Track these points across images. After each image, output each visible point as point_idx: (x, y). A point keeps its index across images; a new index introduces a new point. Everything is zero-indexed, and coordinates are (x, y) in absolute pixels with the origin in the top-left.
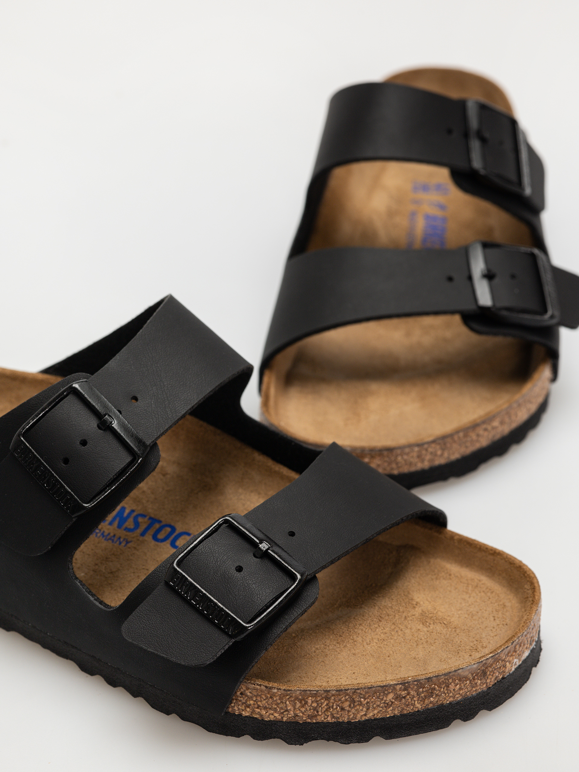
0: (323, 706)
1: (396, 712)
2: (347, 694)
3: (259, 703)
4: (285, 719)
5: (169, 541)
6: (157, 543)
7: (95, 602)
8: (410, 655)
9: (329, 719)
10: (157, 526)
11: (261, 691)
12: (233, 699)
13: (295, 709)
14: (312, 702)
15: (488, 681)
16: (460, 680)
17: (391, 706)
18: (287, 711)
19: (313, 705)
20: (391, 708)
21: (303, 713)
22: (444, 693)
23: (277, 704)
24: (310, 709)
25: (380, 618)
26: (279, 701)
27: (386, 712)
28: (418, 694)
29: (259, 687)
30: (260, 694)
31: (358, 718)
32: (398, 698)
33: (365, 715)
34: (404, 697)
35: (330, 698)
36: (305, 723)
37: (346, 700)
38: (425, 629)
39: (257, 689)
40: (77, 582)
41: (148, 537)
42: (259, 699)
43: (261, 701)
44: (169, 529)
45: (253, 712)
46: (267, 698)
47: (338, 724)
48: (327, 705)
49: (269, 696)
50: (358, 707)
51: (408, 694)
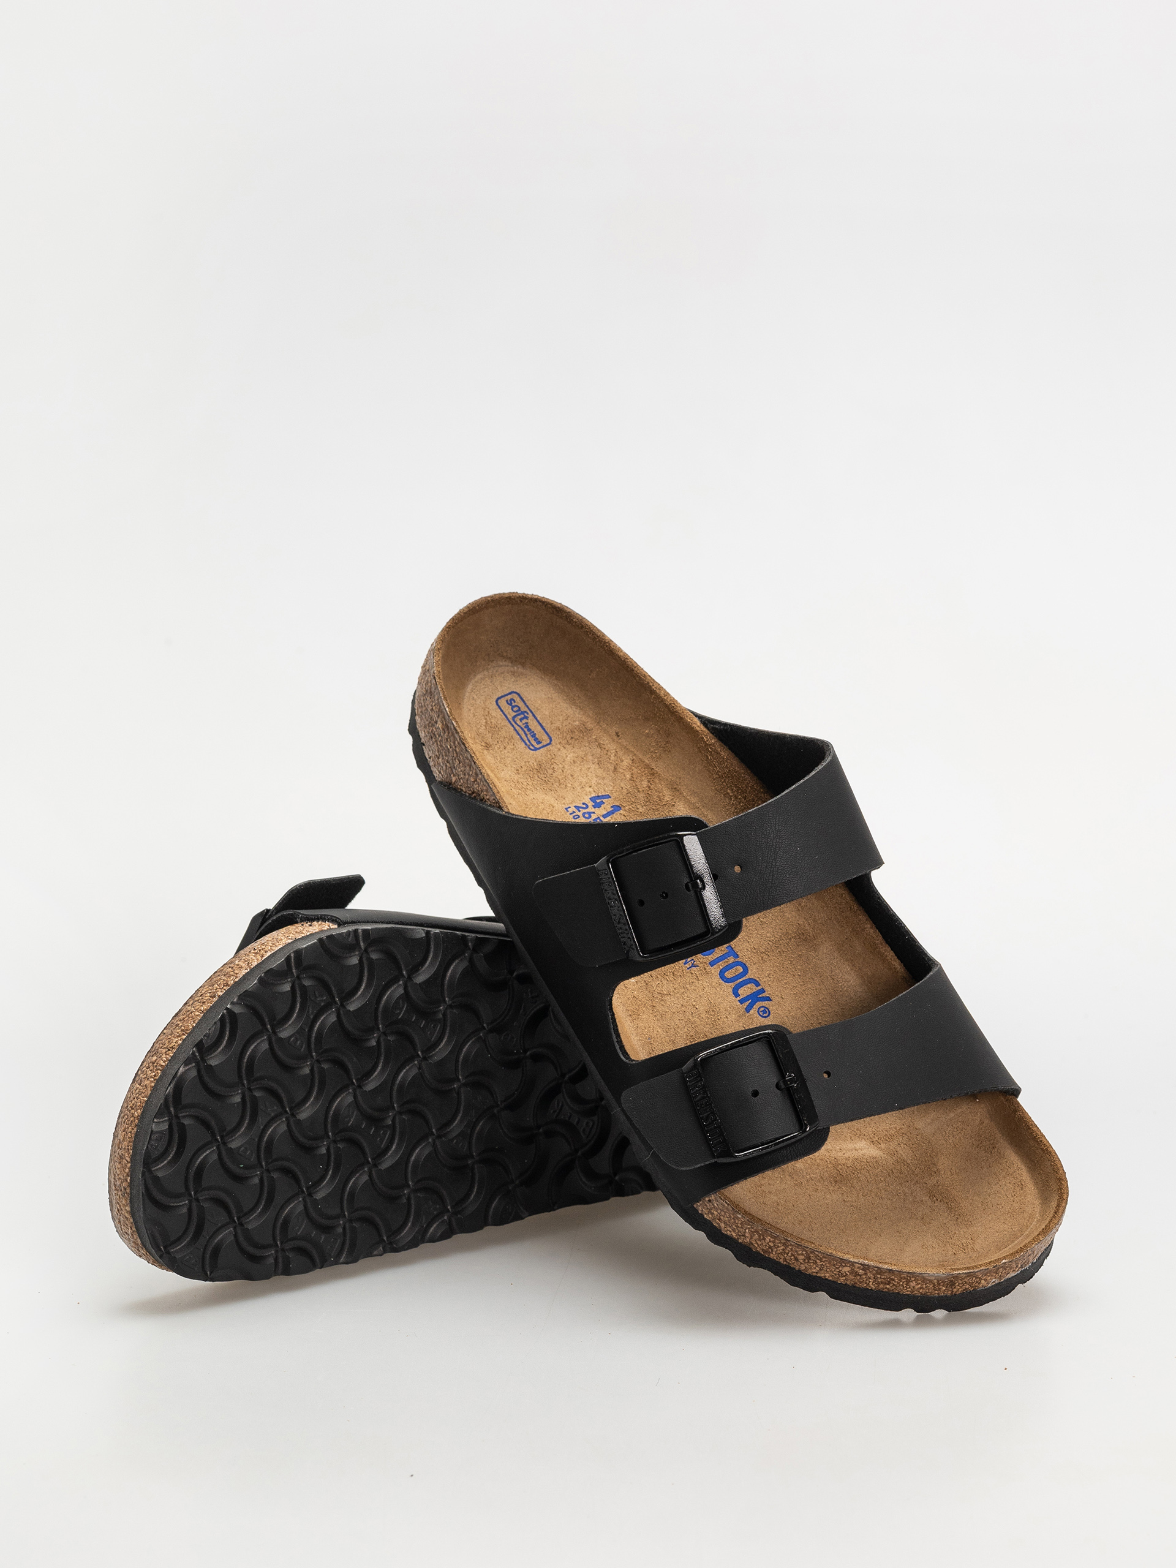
0: (778, 1249)
1: (848, 1283)
2: (805, 1251)
3: (722, 1217)
4: (740, 1241)
5: (733, 985)
6: (721, 981)
7: (616, 1044)
8: (897, 1226)
9: (781, 1261)
10: (731, 960)
11: (727, 1209)
12: (701, 1201)
13: (751, 1238)
14: (770, 1241)
15: (955, 1290)
16: (923, 1282)
17: (844, 1276)
18: (744, 1236)
19: (770, 1244)
20: (844, 1278)
21: (758, 1246)
22: (903, 1286)
23: (737, 1226)
24: (766, 1246)
25: (891, 1172)
26: (740, 1226)
27: (838, 1278)
28: (874, 1278)
29: (726, 1205)
30: (725, 1211)
31: (809, 1272)
32: (853, 1272)
33: (817, 1273)
34: (860, 1275)
35: (788, 1246)
36: (758, 1253)
37: (802, 1254)
38: (929, 1203)
39: (724, 1206)
40: (609, 1014)
41: (715, 970)
42: (723, 1213)
43: (724, 1217)
44: (740, 969)
45: (714, 1219)
46: (730, 1217)
47: (788, 1267)
48: (783, 1250)
49: (732, 1217)
50: (812, 1264)
51: (866, 1274)
